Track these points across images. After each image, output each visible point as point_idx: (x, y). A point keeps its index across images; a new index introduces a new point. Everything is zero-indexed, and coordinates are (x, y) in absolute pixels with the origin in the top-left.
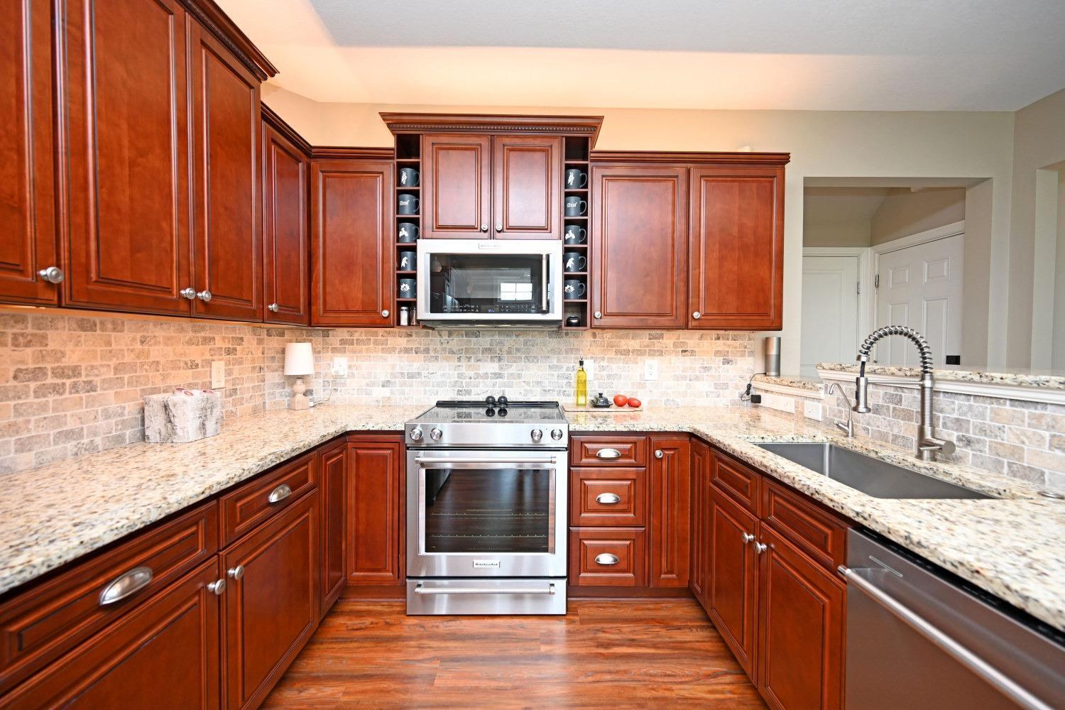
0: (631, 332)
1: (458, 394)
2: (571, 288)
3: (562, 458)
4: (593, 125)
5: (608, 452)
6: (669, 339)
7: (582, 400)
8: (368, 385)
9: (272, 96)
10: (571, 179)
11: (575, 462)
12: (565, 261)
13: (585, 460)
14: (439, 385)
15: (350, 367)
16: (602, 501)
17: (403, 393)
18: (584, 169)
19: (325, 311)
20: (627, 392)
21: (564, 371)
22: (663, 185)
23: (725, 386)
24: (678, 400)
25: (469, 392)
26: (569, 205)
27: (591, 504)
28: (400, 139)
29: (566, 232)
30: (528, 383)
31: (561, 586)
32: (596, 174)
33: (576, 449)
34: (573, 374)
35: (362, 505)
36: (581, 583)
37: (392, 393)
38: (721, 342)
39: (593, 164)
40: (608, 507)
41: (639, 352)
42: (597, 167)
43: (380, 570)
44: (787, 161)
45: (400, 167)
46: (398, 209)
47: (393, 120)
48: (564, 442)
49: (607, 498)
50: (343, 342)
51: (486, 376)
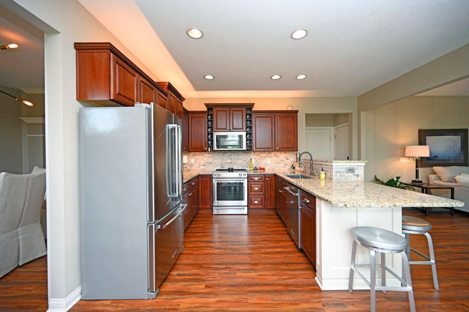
0: (263, 152)
1: (221, 168)
2: (248, 142)
3: (246, 180)
4: (252, 105)
5: (256, 179)
6: (273, 154)
7: (251, 169)
8: (199, 166)
9: (185, 105)
10: (248, 117)
11: (249, 181)
12: (246, 136)
13: (251, 181)
14: (216, 165)
15: (195, 161)
16: (255, 189)
17: (208, 167)
18: (250, 115)
19: (191, 148)
20: (262, 167)
21: (247, 162)
22: (269, 118)
23: (287, 165)
24: (275, 168)
25: (224, 167)
26: (247, 123)
27: (253, 190)
28: (208, 109)
29: (247, 129)
30: (238, 165)
31: (246, 208)
32: (254, 116)
33: (249, 178)
34: (249, 162)
35: (203, 191)
36: (251, 208)
37: (205, 167)
38: (286, 154)
39: (253, 113)
40: (256, 191)
41: (266, 157)
42: (254, 114)
43: (206, 205)
44: (298, 112)
45: (208, 115)
46: (208, 125)
47: (207, 105)
48: (246, 176)
49: (256, 189)
50: (193, 155)
51: (228, 163)
